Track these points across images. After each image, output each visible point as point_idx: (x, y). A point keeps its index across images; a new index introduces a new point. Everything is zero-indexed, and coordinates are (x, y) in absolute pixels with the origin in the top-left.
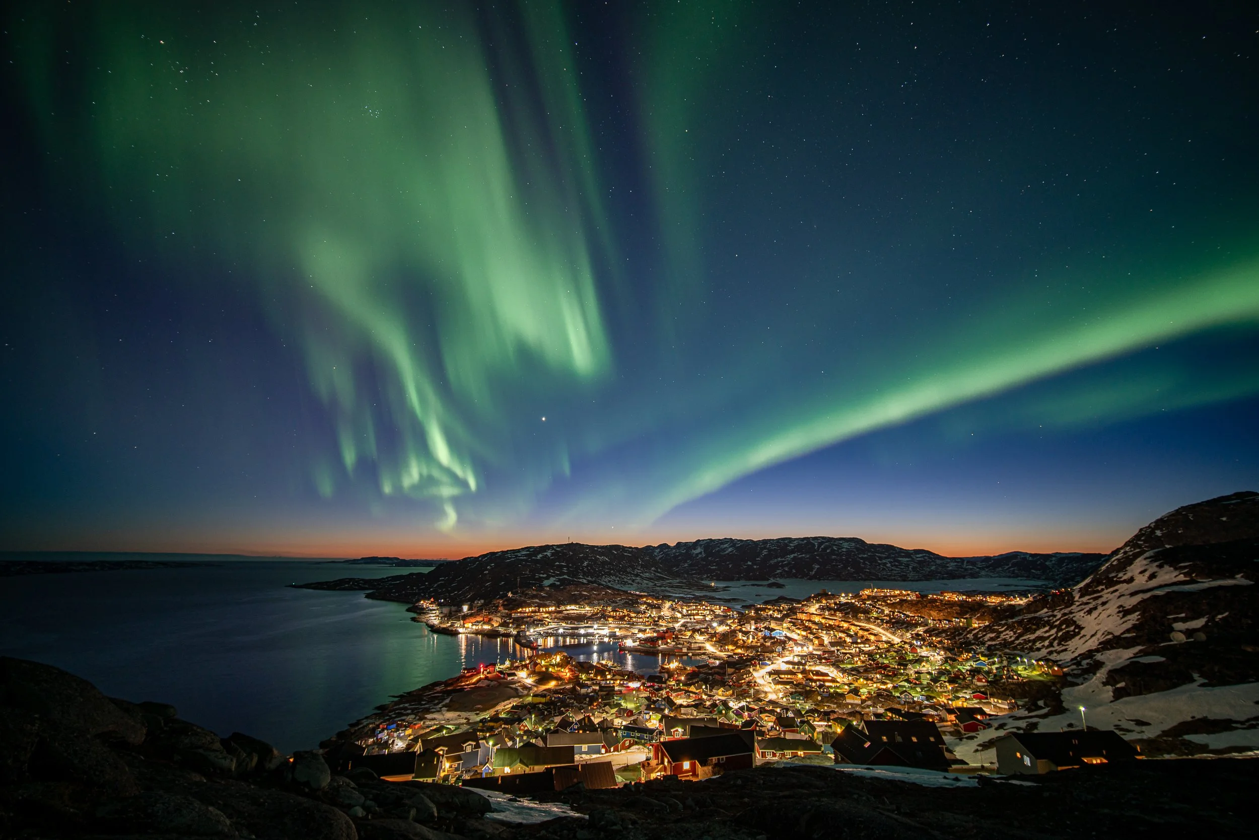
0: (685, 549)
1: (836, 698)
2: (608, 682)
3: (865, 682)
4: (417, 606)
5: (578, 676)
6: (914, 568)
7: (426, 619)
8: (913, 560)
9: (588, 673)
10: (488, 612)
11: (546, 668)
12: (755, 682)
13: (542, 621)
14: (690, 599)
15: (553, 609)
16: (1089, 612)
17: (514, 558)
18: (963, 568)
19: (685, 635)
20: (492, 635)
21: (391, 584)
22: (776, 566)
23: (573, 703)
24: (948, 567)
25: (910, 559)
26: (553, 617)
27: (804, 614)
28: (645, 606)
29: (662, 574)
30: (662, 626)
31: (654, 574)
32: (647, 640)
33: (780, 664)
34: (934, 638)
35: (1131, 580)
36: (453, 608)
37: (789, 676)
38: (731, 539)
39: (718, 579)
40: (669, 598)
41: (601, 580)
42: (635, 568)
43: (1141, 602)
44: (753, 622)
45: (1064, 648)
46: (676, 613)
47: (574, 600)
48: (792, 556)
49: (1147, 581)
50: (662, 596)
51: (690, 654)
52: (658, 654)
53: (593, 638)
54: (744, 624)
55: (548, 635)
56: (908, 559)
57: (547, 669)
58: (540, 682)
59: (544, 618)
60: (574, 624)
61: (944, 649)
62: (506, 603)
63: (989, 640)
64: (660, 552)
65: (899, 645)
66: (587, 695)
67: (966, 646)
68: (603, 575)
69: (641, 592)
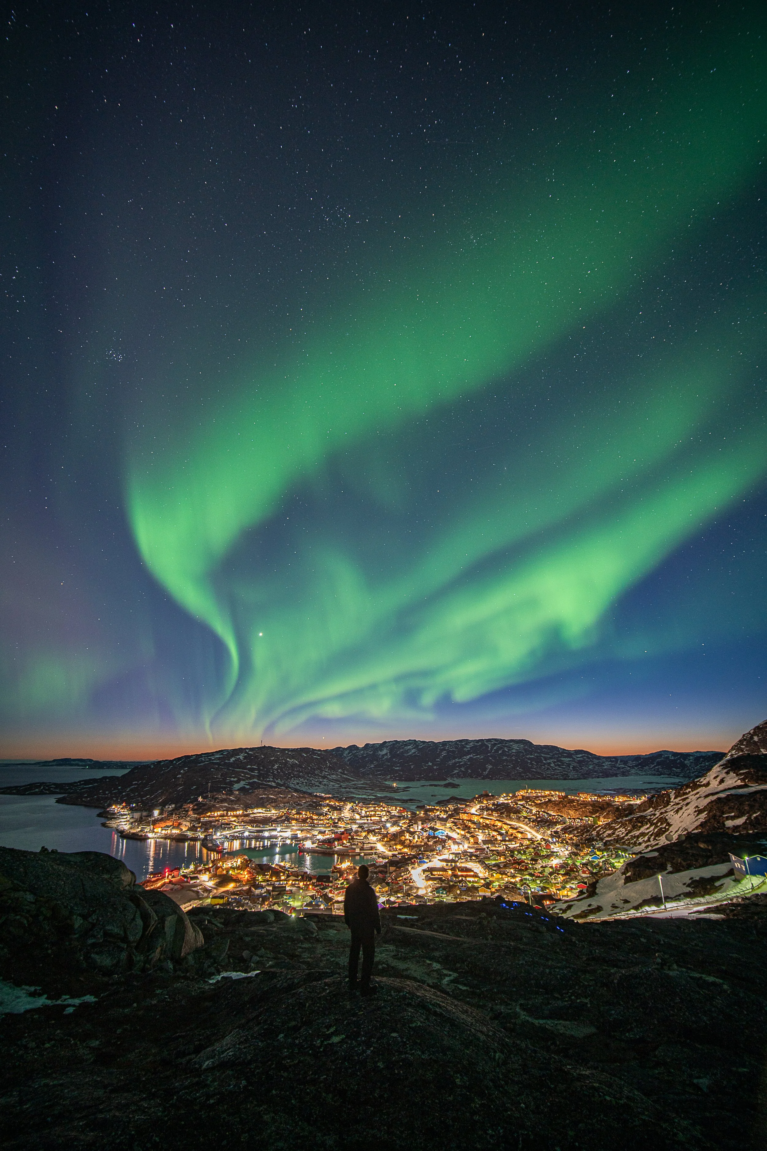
0: (372, 750)
1: (471, 892)
2: (282, 883)
3: (500, 877)
4: (108, 811)
5: (256, 877)
6: (574, 767)
7: (117, 824)
8: (574, 760)
9: (264, 875)
10: (179, 817)
11: (226, 872)
12: (411, 879)
13: (229, 824)
14: (371, 800)
15: (241, 812)
16: (677, 812)
17: (207, 761)
18: (615, 767)
19: (360, 836)
20: (181, 839)
21: (84, 788)
22: (454, 766)
23: (248, 903)
24: (604, 766)
25: (571, 759)
26: (240, 820)
27: (466, 815)
28: (327, 808)
29: (348, 776)
30: (340, 827)
31: (341, 776)
32: (324, 842)
33: (436, 862)
34: (567, 835)
35: (708, 784)
36: (145, 814)
37: (441, 873)
38: (415, 740)
39: (400, 780)
40: (351, 800)
41: (289, 782)
42: (323, 770)
43: (710, 803)
44: (420, 823)
45: (657, 842)
46: (356, 815)
47: (261, 804)
48: (468, 757)
49: (718, 785)
50: (346, 798)
51: (362, 854)
52: (334, 854)
53: (276, 840)
54: (412, 825)
55: (234, 838)
56: (570, 759)
57: (228, 872)
58: (219, 885)
59: (231, 821)
60: (260, 827)
61: (573, 845)
62: (196, 807)
63: (607, 836)
64: (349, 753)
65: (538, 842)
66: (260, 895)
67: (589, 842)
68: (292, 777)
69: (326, 794)
